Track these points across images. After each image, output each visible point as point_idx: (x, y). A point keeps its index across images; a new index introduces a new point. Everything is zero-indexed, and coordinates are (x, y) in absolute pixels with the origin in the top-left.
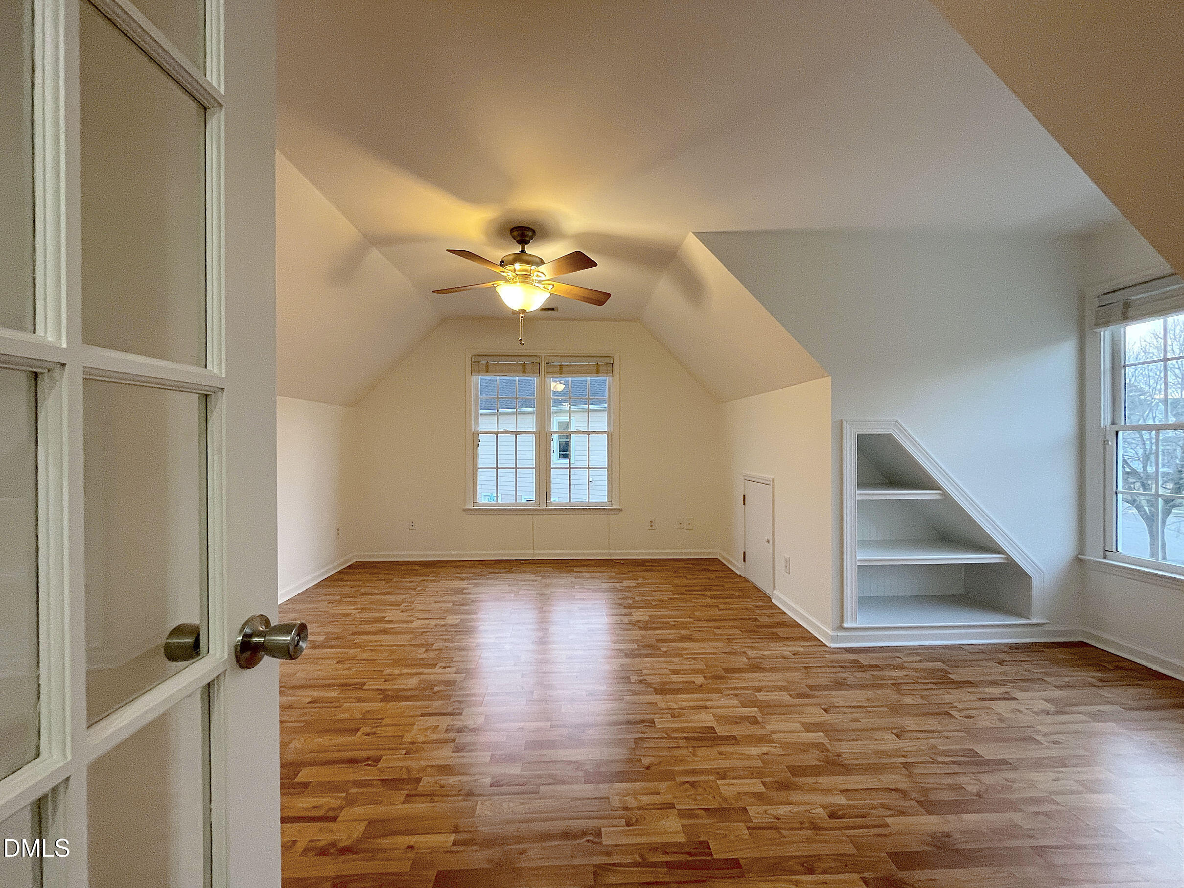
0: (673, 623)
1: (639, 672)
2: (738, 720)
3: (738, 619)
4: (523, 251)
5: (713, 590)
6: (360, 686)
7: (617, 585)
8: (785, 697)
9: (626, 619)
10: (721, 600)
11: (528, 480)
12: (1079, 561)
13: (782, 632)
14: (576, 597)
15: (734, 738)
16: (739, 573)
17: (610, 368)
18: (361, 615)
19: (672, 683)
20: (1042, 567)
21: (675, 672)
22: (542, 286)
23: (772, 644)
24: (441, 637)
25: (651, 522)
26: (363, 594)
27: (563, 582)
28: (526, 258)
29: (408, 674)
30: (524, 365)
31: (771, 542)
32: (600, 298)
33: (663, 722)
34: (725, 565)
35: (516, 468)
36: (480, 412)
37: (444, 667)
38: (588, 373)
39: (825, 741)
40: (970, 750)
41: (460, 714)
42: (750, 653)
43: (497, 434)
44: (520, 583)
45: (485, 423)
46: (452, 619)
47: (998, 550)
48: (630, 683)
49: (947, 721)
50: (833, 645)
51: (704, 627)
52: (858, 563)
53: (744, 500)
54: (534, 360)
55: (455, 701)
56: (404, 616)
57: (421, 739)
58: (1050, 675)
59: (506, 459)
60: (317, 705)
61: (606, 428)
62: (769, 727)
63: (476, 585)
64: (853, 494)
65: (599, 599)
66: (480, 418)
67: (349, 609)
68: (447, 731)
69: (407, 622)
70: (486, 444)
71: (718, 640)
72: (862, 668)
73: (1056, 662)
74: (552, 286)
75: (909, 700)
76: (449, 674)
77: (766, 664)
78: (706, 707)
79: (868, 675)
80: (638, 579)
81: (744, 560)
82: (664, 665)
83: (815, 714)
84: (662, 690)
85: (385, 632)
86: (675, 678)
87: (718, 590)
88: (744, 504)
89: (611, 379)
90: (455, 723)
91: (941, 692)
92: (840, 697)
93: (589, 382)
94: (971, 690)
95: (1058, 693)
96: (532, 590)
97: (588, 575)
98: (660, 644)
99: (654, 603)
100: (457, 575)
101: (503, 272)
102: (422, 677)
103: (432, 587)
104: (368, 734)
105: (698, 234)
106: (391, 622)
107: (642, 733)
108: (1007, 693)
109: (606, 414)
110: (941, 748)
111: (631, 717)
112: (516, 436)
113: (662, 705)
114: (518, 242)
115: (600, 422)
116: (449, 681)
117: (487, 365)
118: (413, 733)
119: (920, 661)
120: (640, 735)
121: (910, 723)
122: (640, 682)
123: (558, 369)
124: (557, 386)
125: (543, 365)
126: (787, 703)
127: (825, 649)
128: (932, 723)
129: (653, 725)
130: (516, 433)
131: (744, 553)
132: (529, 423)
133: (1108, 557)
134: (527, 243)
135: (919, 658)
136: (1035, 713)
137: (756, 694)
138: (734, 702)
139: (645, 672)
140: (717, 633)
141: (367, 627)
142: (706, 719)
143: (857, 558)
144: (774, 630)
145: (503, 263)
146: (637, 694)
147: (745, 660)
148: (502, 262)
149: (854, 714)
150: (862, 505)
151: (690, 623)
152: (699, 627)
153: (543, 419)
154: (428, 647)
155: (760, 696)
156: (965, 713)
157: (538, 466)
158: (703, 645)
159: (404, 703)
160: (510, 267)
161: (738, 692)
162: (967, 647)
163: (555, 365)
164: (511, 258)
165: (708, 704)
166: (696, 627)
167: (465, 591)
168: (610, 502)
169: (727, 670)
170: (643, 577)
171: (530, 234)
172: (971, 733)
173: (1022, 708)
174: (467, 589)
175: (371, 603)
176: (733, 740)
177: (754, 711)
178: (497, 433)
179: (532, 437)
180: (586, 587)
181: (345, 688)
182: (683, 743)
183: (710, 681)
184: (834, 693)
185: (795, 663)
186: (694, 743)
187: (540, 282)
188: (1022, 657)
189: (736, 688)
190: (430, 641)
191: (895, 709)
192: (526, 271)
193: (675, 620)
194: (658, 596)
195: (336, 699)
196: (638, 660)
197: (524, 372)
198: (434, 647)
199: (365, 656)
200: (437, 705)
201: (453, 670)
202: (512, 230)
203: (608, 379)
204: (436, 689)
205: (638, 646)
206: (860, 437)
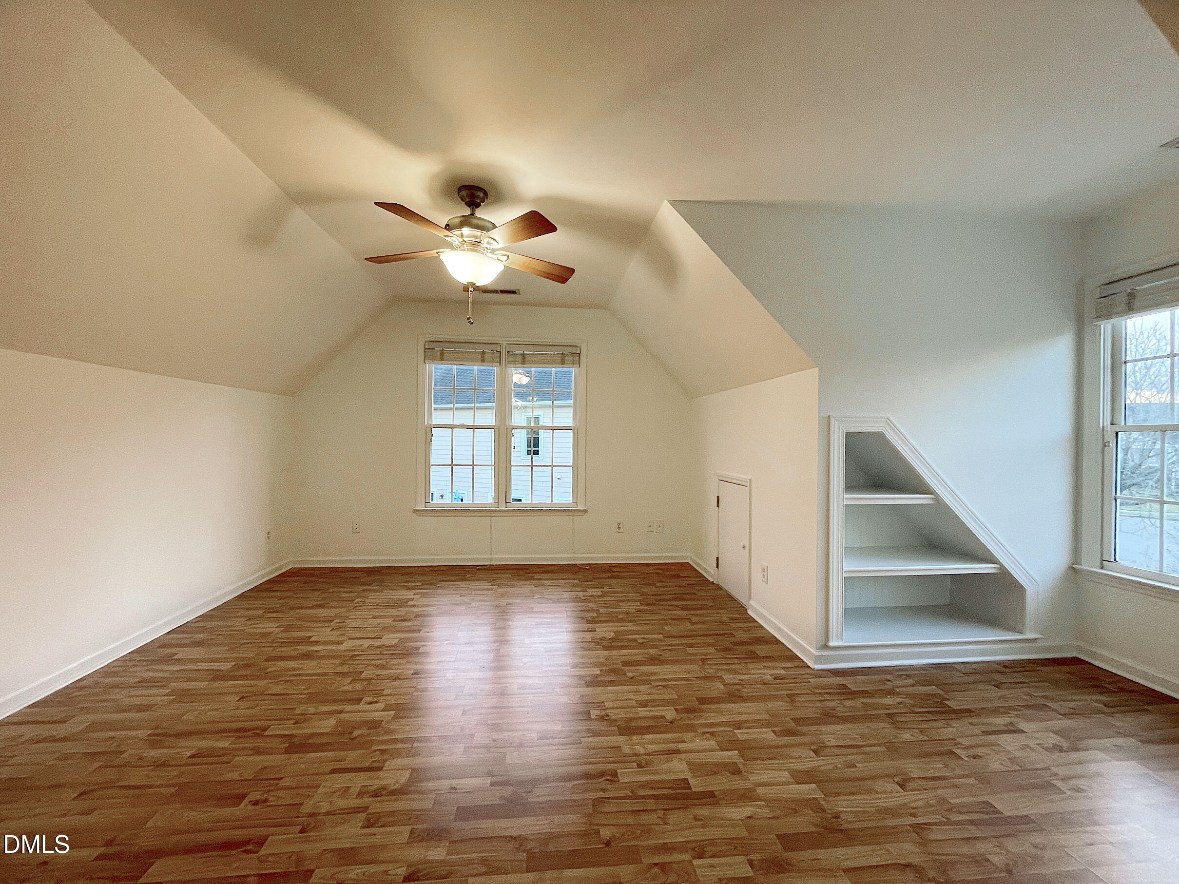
0: (641, 641)
1: (600, 705)
2: (715, 769)
3: (713, 635)
4: (473, 214)
5: (684, 600)
6: (259, 732)
7: (581, 594)
8: (767, 735)
9: (588, 636)
10: (692, 612)
11: (486, 479)
12: (1073, 571)
13: (762, 650)
14: (535, 609)
15: (711, 794)
16: (711, 580)
17: (576, 359)
18: (285, 635)
19: (640, 718)
20: (1034, 576)
21: (644, 704)
22: (495, 257)
23: (750, 666)
24: (373, 662)
25: (619, 524)
26: (291, 608)
27: (520, 591)
28: (475, 221)
29: (324, 713)
30: (483, 353)
31: (747, 548)
32: (563, 274)
33: (628, 775)
34: (696, 570)
35: (473, 465)
36: (434, 406)
37: (371, 703)
38: (552, 363)
39: (819, 795)
40: (984, 802)
41: (380, 769)
42: (727, 677)
43: (452, 429)
44: (474, 592)
45: (439, 417)
46: (390, 639)
47: (989, 559)
48: (590, 719)
49: (952, 763)
50: (817, 667)
51: (674, 645)
52: (845, 575)
53: (718, 502)
54: (493, 347)
55: (375, 751)
56: (334, 636)
57: (325, 807)
58: (1052, 699)
59: (463, 456)
60: (200, 760)
61: (572, 424)
62: (754, 778)
63: (423, 595)
64: (840, 498)
65: (560, 612)
66: (434, 413)
67: (270, 627)
68: (360, 795)
69: (337, 643)
70: (440, 438)
71: (691, 662)
72: (852, 694)
73: (1056, 684)
74: (506, 258)
75: (906, 736)
76: (375, 712)
77: (745, 691)
78: (677, 752)
79: (858, 703)
80: (603, 588)
81: (717, 567)
82: (631, 696)
83: (805, 760)
84: (628, 729)
85: (307, 656)
86: (642, 712)
87: (690, 600)
88: (718, 506)
89: (578, 370)
90: (370, 782)
91: (939, 724)
92: (831, 734)
93: (553, 373)
94: (973, 720)
95: (1066, 723)
96: (485, 601)
97: (548, 582)
98: (626, 668)
99: (621, 616)
100: (402, 584)
101: (448, 236)
102: (342, 716)
103: (373, 598)
104: (256, 803)
105: (673, 203)
106: (316, 643)
107: (603, 790)
108: (1012, 723)
109: (571, 410)
110: (953, 801)
111: (590, 767)
112: (474, 431)
113: (626, 750)
114: (466, 203)
115: (566, 417)
116: (373, 722)
117: (442, 352)
118: (316, 798)
119: (913, 685)
120: (600, 794)
121: (913, 768)
122: (602, 718)
123: (520, 358)
124: (519, 377)
125: (504, 353)
126: (774, 743)
127: (806, 670)
128: (937, 767)
129: (616, 779)
130: (473, 428)
131: (718, 558)
132: (488, 417)
133: (1105, 567)
134: (477, 205)
135: (910, 681)
136: (1047, 749)
137: (735, 731)
138: (712, 743)
139: (607, 704)
140: (689, 652)
141: (288, 651)
142: (678, 768)
143: (844, 569)
144: (752, 648)
145: (448, 227)
146: (599, 735)
147: (722, 687)
148: (447, 225)
149: (850, 757)
150: (849, 509)
151: (660, 640)
152: (671, 645)
153: (504, 413)
154: (356, 676)
155: (741, 734)
156: (971, 752)
157: (497, 463)
158: (675, 668)
159: (312, 755)
160: (457, 232)
161: (715, 730)
162: (958, 667)
163: (516, 354)
164: (458, 220)
165: (681, 746)
166: (666, 645)
167: (410, 603)
168: (575, 502)
169: (702, 701)
170: (609, 585)
171: (481, 195)
172: (984, 779)
173: (1032, 744)
174: (412, 600)
175: (298, 619)
176: (709, 798)
177: (732, 755)
178: (452, 427)
179: (490, 433)
180: (546, 597)
181: (240, 734)
182: (651, 804)
183: (684, 715)
184: (823, 728)
185: (777, 690)
186: (664, 804)
187: (493, 251)
188: (1019, 678)
189: (712, 725)
190: (360, 668)
191: (893, 749)
192: (476, 237)
193: (643, 636)
194: (625, 607)
195: (225, 751)
196: (599, 689)
197: (483, 361)
198: (363, 676)
199: (277, 689)
200: (352, 757)
201: (381, 706)
202: (460, 190)
203: (574, 370)
204: (356, 733)
205: (601, 671)
206: (849, 436)
